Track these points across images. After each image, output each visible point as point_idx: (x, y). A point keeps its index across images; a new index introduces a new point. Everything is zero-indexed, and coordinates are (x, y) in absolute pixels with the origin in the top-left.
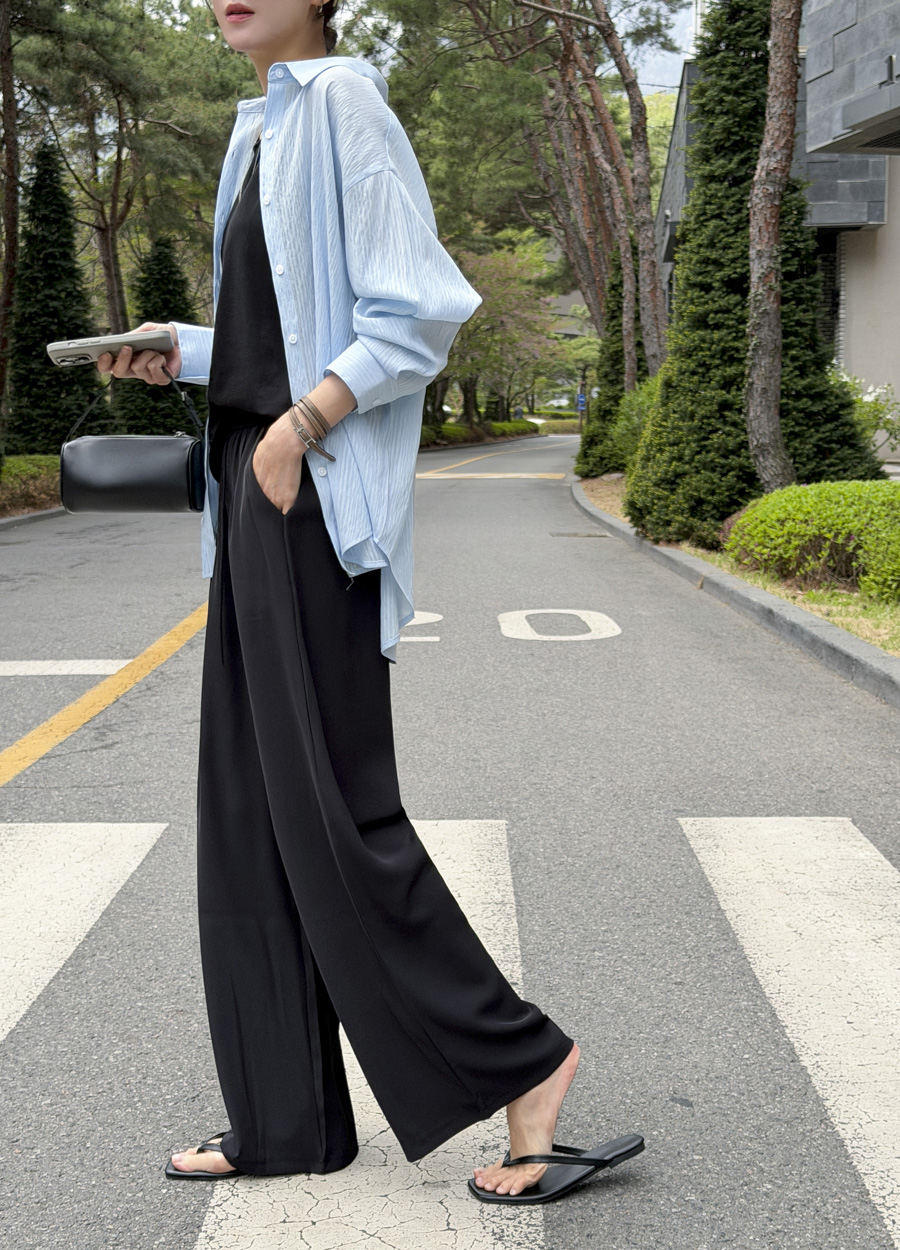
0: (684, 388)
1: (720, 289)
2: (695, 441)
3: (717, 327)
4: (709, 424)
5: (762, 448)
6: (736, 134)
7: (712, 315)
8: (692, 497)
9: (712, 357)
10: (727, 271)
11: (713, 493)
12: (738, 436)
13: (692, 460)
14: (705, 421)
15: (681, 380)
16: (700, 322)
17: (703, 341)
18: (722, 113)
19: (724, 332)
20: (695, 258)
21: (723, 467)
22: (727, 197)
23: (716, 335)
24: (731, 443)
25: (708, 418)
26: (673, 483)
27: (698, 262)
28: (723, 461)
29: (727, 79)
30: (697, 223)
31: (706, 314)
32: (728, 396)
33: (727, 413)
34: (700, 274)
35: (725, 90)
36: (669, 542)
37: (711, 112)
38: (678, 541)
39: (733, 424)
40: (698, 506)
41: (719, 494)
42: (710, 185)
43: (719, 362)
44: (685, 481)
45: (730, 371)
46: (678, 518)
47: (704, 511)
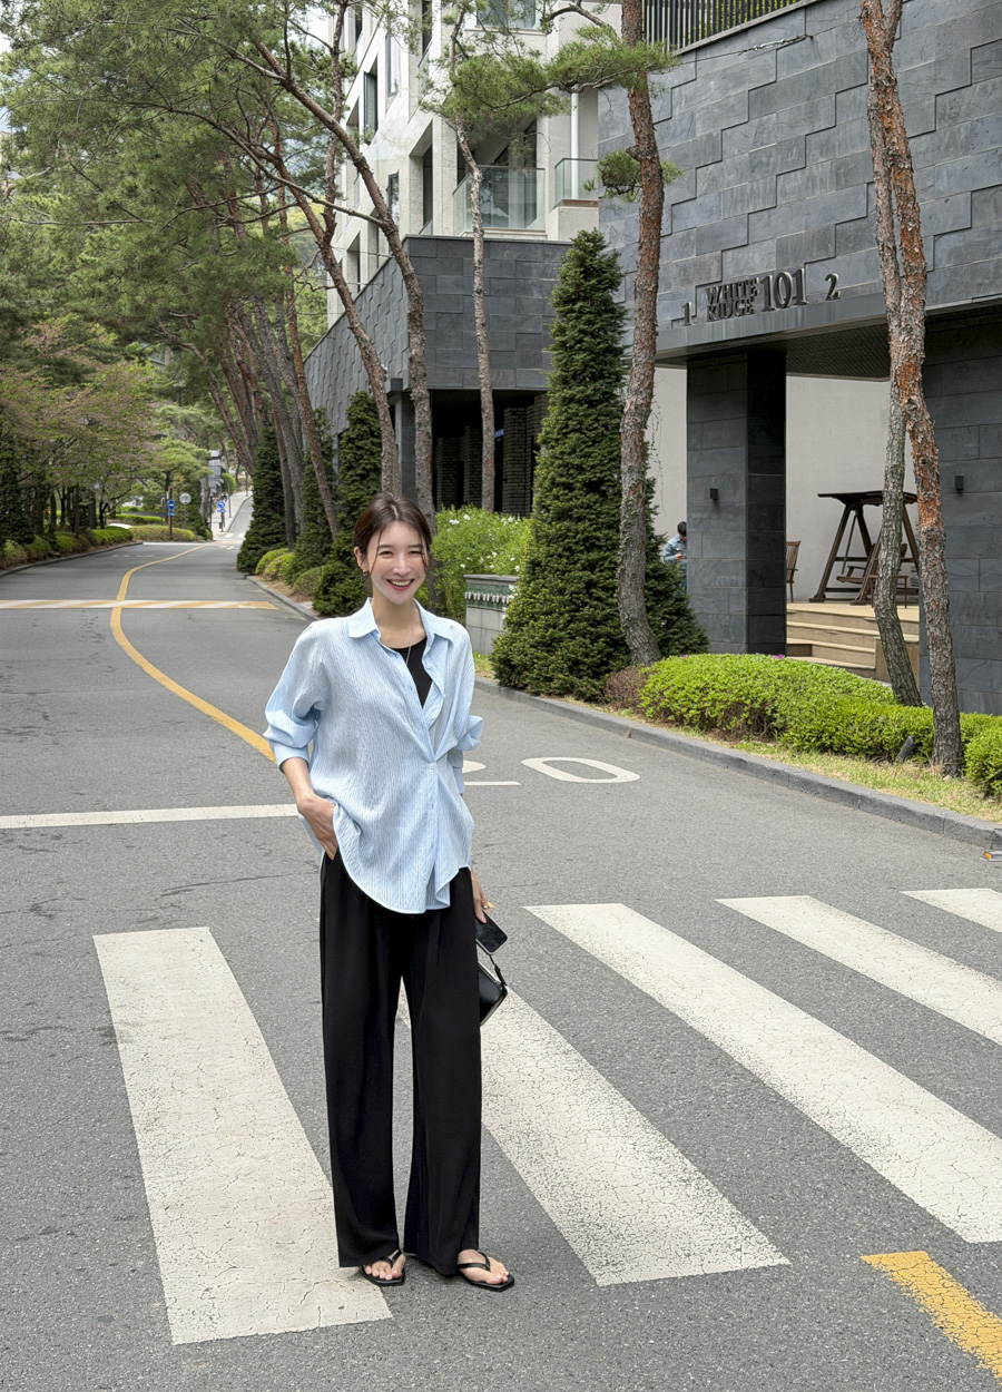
0: (553, 568)
1: (580, 489)
2: (569, 612)
3: (579, 519)
4: (578, 599)
5: (632, 621)
6: (592, 367)
8: (569, 659)
9: (576, 543)
10: (588, 475)
11: (587, 656)
12: (604, 609)
13: (566, 627)
14: (575, 596)
15: (549, 561)
16: (563, 515)
17: (568, 530)
18: (580, 349)
19: (587, 524)
20: (558, 462)
21: (592, 633)
22: (586, 416)
23: (581, 526)
24: (600, 615)
25: (577, 593)
26: (549, 645)
27: (559, 466)
28: (592, 630)
29: (584, 324)
30: (559, 434)
31: (572, 508)
32: (594, 577)
33: (594, 590)
34: (562, 476)
35: (581, 331)
36: (550, 695)
37: (571, 348)
38: (561, 695)
39: (599, 599)
40: (574, 666)
41: (593, 657)
42: (571, 406)
43: (582, 548)
44: (562, 644)
45: (594, 555)
46: (560, 676)
47: (580, 670)
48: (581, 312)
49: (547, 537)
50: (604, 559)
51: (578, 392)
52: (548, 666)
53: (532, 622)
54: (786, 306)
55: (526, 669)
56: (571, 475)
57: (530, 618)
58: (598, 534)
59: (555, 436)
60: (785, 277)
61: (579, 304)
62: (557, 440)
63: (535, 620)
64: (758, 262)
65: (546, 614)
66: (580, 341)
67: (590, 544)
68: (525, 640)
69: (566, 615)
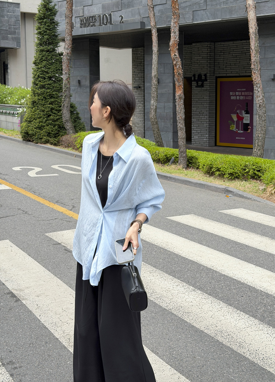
0: (40, 103)
2: (46, 117)
3: (48, 88)
4: (49, 113)
5: (67, 121)
6: (50, 40)
7: (46, 85)
8: (47, 132)
9: (47, 96)
11: (52, 131)
12: (56, 117)
13: (45, 122)
15: (39, 101)
16: (43, 87)
17: (44, 92)
18: (46, 34)
19: (50, 90)
21: (53, 124)
22: (48, 56)
23: (48, 91)
25: (49, 112)
26: (40, 128)
27: (40, 71)
29: (47, 26)
31: (45, 85)
32: (53, 107)
33: (53, 111)
34: (41, 74)
35: (46, 29)
36: (41, 143)
37: (43, 34)
38: (45, 143)
39: (55, 113)
40: (49, 134)
41: (54, 131)
42: (44, 52)
43: (49, 97)
44: (45, 128)
45: (52, 100)
46: (45, 137)
47: (50, 136)
48: (46, 23)
49: (37, 93)
50: (56, 101)
51: (46, 48)
52: (41, 134)
53: (34, 120)
54: (106, 25)
55: (33, 136)
56: (44, 74)
57: (34, 119)
58: (54, 93)
59: (38, 62)
60: (106, 16)
61: (45, 20)
62: (39, 63)
63: (35, 120)
64: (96, 10)
65: (39, 118)
66: (46, 32)
67: (51, 96)
68: (33, 126)
69: (46, 118)
